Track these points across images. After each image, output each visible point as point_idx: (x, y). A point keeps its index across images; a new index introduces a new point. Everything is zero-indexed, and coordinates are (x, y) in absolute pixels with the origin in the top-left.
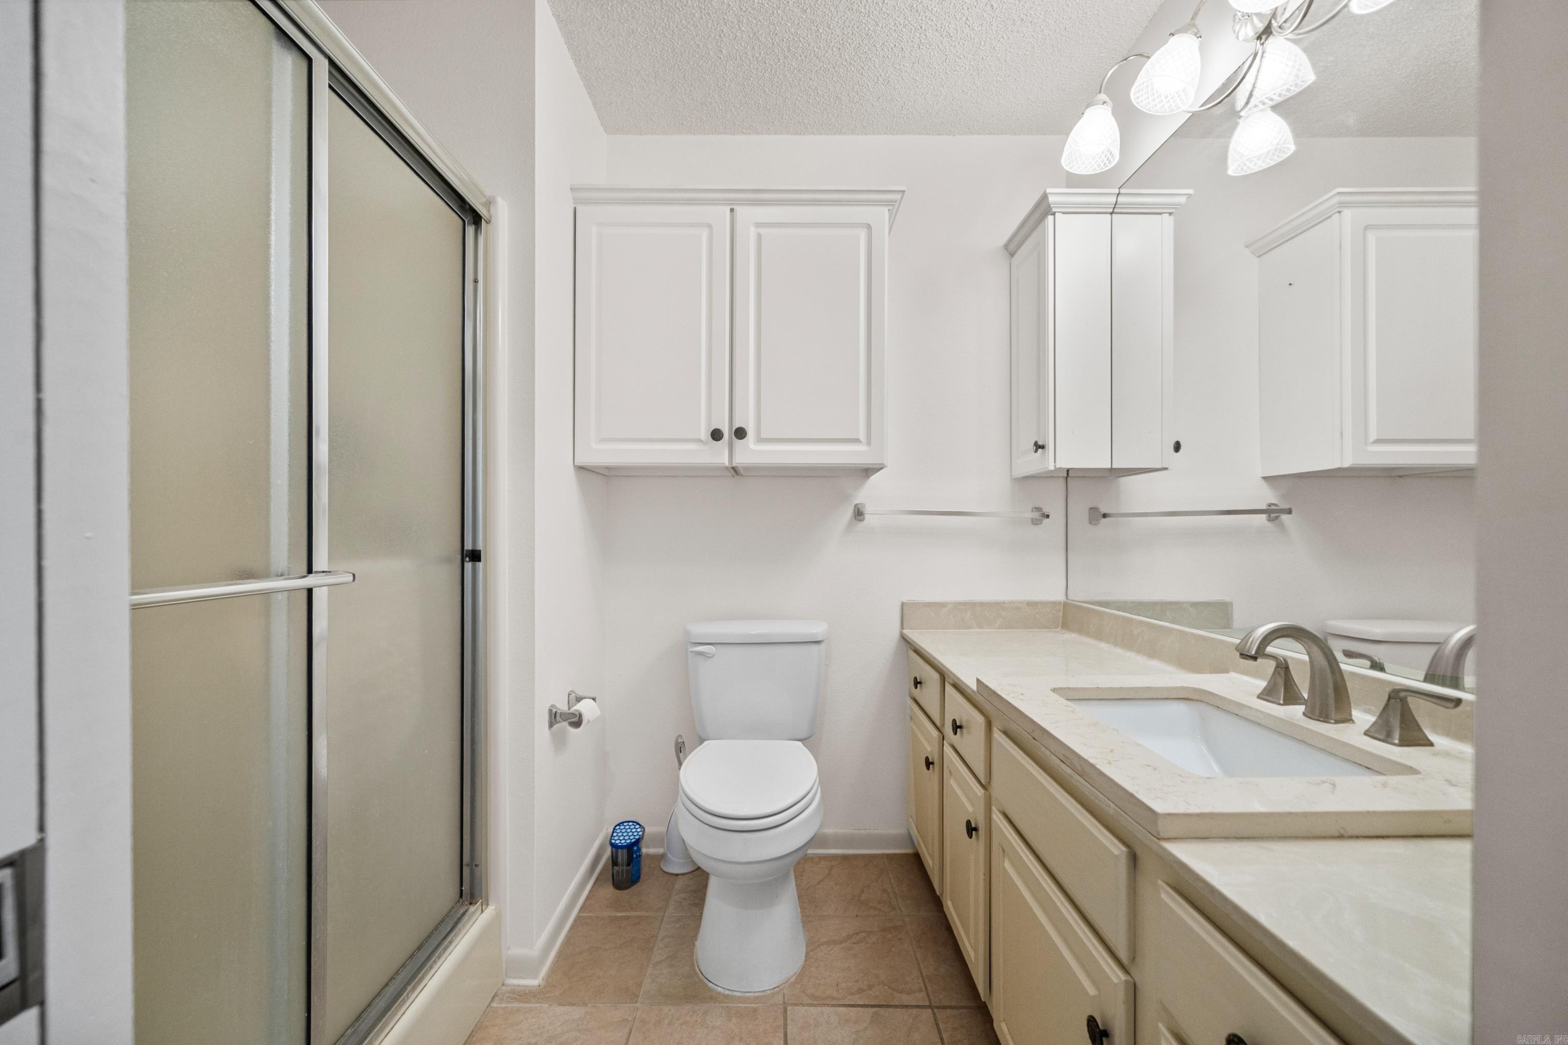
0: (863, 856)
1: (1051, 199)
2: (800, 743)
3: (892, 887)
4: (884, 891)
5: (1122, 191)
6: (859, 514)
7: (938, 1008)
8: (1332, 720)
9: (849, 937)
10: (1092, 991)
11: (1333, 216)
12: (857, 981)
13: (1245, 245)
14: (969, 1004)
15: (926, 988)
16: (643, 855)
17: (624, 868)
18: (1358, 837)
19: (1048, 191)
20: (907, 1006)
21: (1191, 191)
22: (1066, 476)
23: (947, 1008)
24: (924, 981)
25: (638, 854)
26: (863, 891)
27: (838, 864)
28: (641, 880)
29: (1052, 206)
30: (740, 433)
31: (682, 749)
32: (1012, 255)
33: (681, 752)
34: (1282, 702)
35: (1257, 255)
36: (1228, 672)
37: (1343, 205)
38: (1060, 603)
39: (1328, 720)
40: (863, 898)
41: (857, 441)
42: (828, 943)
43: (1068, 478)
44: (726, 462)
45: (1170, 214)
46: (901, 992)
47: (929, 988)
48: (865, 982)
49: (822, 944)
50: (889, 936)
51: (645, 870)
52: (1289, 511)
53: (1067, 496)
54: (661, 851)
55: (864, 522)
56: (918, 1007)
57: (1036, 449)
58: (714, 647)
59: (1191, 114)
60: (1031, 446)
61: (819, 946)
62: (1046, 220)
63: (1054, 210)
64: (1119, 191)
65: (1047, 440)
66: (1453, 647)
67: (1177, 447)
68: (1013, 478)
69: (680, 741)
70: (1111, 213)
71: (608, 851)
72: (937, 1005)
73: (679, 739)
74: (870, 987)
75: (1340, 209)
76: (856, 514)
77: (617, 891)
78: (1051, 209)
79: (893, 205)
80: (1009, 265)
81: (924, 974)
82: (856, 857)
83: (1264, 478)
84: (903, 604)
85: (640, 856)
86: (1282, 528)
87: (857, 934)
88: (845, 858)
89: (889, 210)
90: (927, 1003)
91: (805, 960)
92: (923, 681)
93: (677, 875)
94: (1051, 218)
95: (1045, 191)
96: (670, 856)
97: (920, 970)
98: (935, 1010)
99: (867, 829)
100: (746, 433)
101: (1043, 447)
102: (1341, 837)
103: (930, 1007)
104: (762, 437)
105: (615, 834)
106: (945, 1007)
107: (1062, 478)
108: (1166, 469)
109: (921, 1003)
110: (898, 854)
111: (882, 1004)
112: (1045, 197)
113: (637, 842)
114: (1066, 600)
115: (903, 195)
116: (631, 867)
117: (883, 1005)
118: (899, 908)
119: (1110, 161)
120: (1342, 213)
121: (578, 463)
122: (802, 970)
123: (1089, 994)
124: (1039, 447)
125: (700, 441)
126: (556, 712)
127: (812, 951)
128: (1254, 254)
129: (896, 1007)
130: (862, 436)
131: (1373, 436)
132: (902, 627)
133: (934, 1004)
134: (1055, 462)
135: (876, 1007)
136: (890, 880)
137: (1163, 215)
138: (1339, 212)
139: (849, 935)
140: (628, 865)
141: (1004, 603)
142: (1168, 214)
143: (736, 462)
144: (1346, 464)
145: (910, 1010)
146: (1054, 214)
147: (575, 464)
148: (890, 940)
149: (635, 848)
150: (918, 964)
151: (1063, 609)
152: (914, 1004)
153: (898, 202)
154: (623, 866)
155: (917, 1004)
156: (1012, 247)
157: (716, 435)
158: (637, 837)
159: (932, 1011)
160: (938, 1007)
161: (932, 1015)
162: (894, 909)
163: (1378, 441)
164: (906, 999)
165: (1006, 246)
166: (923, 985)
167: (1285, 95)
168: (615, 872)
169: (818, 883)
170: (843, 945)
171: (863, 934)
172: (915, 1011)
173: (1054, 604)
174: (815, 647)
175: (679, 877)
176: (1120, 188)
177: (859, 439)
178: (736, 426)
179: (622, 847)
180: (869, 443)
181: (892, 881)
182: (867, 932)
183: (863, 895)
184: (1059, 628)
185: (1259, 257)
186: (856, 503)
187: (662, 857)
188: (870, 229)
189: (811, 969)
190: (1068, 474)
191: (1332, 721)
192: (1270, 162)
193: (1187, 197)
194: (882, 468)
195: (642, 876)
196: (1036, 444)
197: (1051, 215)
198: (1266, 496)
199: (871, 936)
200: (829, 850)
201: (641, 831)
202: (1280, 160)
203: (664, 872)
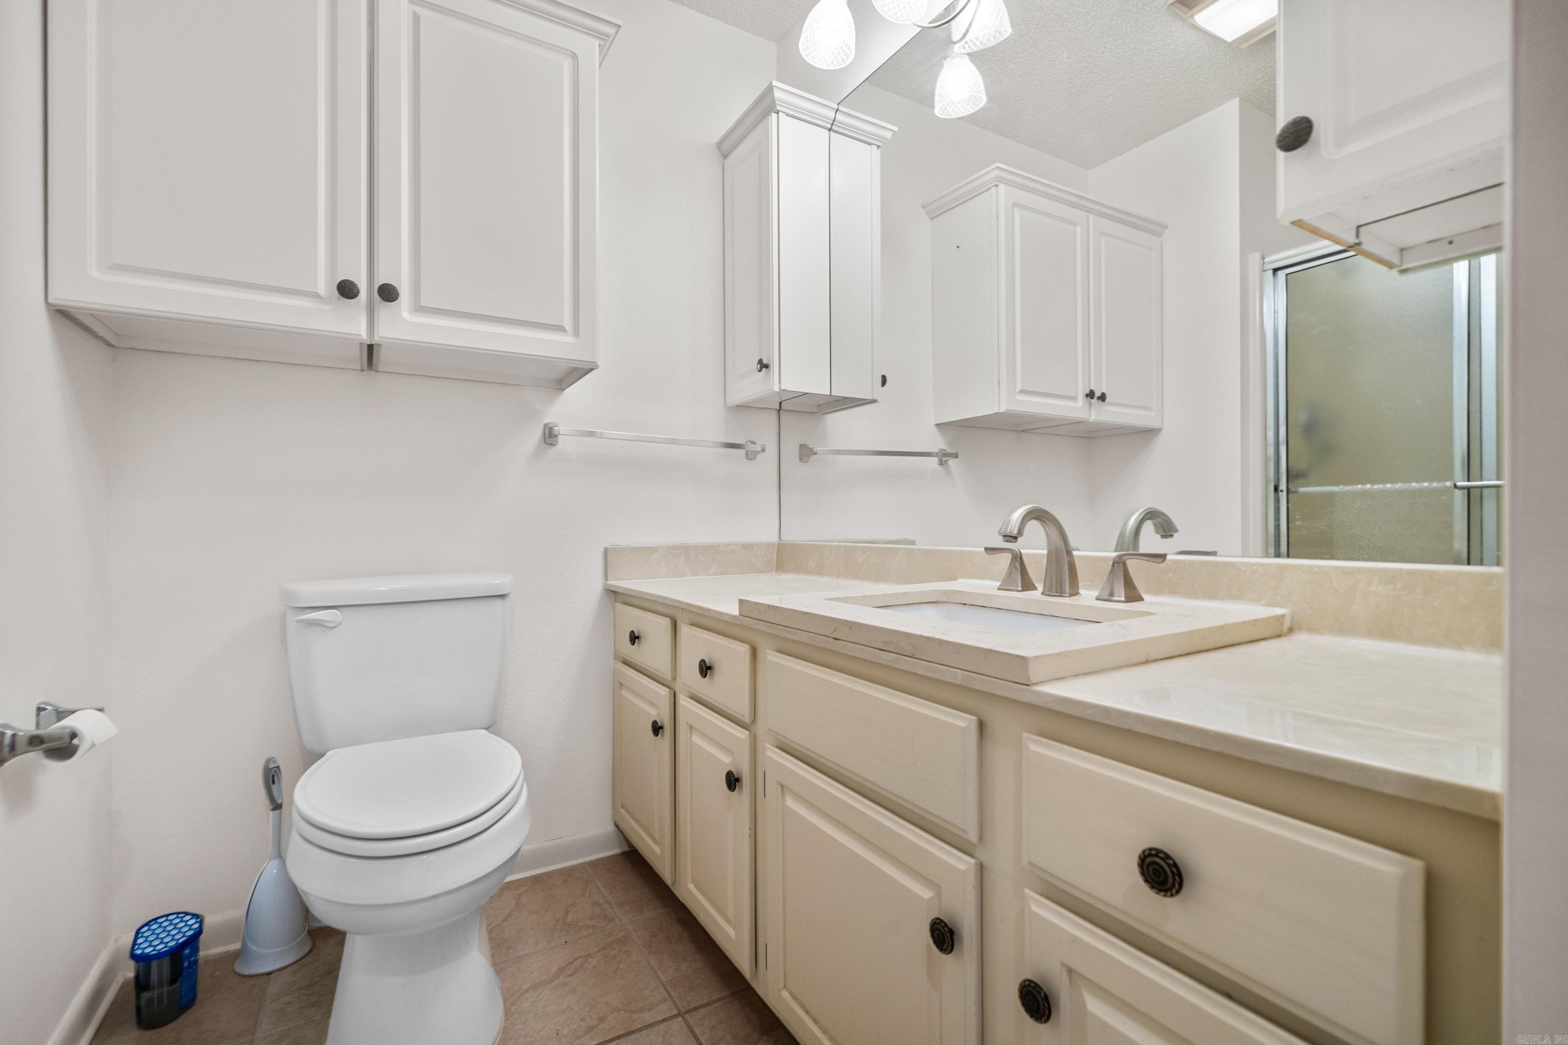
0: (559, 872)
1: (777, 94)
2: (485, 731)
3: (604, 897)
4: (595, 904)
5: (841, 108)
6: (550, 436)
7: (689, 1012)
8: (1066, 593)
9: (561, 970)
10: (926, 893)
11: (992, 189)
12: (583, 1019)
13: (922, 205)
14: (722, 995)
15: (670, 995)
16: (200, 961)
17: (165, 989)
18: (1156, 660)
19: (775, 83)
20: (651, 1025)
21: (895, 128)
22: (779, 408)
23: (699, 1008)
24: (665, 989)
25: (193, 959)
26: (567, 912)
27: (527, 890)
28: (197, 1001)
29: (776, 102)
30: (388, 293)
31: (276, 778)
32: (725, 157)
33: (274, 783)
34: (1020, 589)
35: (930, 217)
36: (956, 580)
37: (1000, 179)
38: (774, 545)
39: (1064, 595)
40: (569, 919)
41: (560, 329)
42: (534, 988)
43: (781, 412)
44: (362, 334)
45: (878, 147)
46: (641, 1011)
47: (673, 994)
48: (595, 1016)
49: (527, 991)
50: (613, 952)
51: (203, 983)
52: (956, 456)
53: (779, 430)
54: (236, 946)
55: (557, 447)
56: (664, 1020)
57: (760, 367)
58: (338, 611)
59: (920, 29)
60: (755, 366)
61: (522, 995)
62: (770, 117)
63: (778, 108)
64: (838, 107)
65: (771, 359)
66: (1132, 527)
67: (884, 381)
68: (728, 405)
69: (272, 765)
70: (830, 130)
71: (129, 971)
72: (687, 1009)
73: (271, 763)
74: (601, 1019)
75: (998, 183)
76: (547, 435)
77: (148, 1033)
78: (775, 105)
79: (606, 40)
80: (721, 167)
81: (664, 981)
82: (549, 875)
83: (937, 425)
84: (606, 550)
85: (196, 962)
86: (949, 472)
87: (571, 963)
88: (536, 879)
89: (600, 45)
90: (675, 1012)
91: (505, 1020)
92: (641, 635)
93: (270, 974)
94: (774, 115)
95: (771, 83)
96: (254, 948)
97: (658, 978)
98: (686, 1016)
99: (562, 837)
100: (398, 294)
101: (767, 366)
102: (1147, 662)
103: (679, 1015)
104: (422, 304)
105: (140, 941)
106: (696, 1009)
107: (774, 411)
108: (874, 401)
109: (668, 1015)
110: (603, 858)
111: (621, 1033)
112: (770, 89)
113: (193, 940)
114: (779, 542)
115: (618, 30)
116: (178, 984)
117: (623, 1035)
118: (618, 917)
119: (844, 59)
120: (999, 187)
121: (55, 299)
122: (503, 1033)
123: (923, 898)
124: (763, 366)
125: (316, 296)
126: (14, 735)
127: (514, 1004)
128: (929, 216)
129: (639, 1030)
130: (567, 324)
131: (1019, 388)
132: (606, 578)
133: (683, 1010)
134: (780, 383)
135: (614, 1040)
136: (599, 889)
137: (873, 146)
138: (996, 186)
139: (560, 969)
140: (173, 981)
141: (719, 546)
142: (876, 147)
143: (380, 335)
144: (1002, 410)
145: (657, 1028)
146: (777, 112)
147: (50, 300)
148: (614, 956)
149: (187, 951)
150: (655, 972)
151: (777, 550)
152: (660, 1019)
153: (611, 38)
154: (163, 987)
155: (663, 1018)
156: (726, 146)
157: (347, 290)
158: (190, 933)
159: (683, 1019)
160: (687, 1012)
161: (683, 1023)
162: (611, 920)
163: (1023, 392)
164: (648, 1017)
165: (719, 145)
166: (665, 994)
167: (985, 44)
168: (143, 1002)
169: (505, 920)
170: (556, 982)
171: (579, 961)
172: (663, 1026)
173: (768, 545)
174: (498, 603)
175: (272, 975)
176: (838, 104)
177: (563, 327)
178: (381, 280)
179: (159, 956)
180: (576, 334)
181: (602, 890)
182: (584, 956)
183: (569, 916)
184: (774, 571)
185: (932, 219)
186: (546, 422)
187: (235, 956)
188: (576, 61)
189: (517, 1027)
190: (780, 406)
191: (1068, 595)
192: (965, 111)
193: (893, 133)
194: (592, 370)
195: (199, 994)
196: (760, 362)
197: (775, 112)
198: (937, 443)
199: (590, 960)
200: (512, 876)
201: (196, 922)
202: (973, 111)
203: (244, 976)
